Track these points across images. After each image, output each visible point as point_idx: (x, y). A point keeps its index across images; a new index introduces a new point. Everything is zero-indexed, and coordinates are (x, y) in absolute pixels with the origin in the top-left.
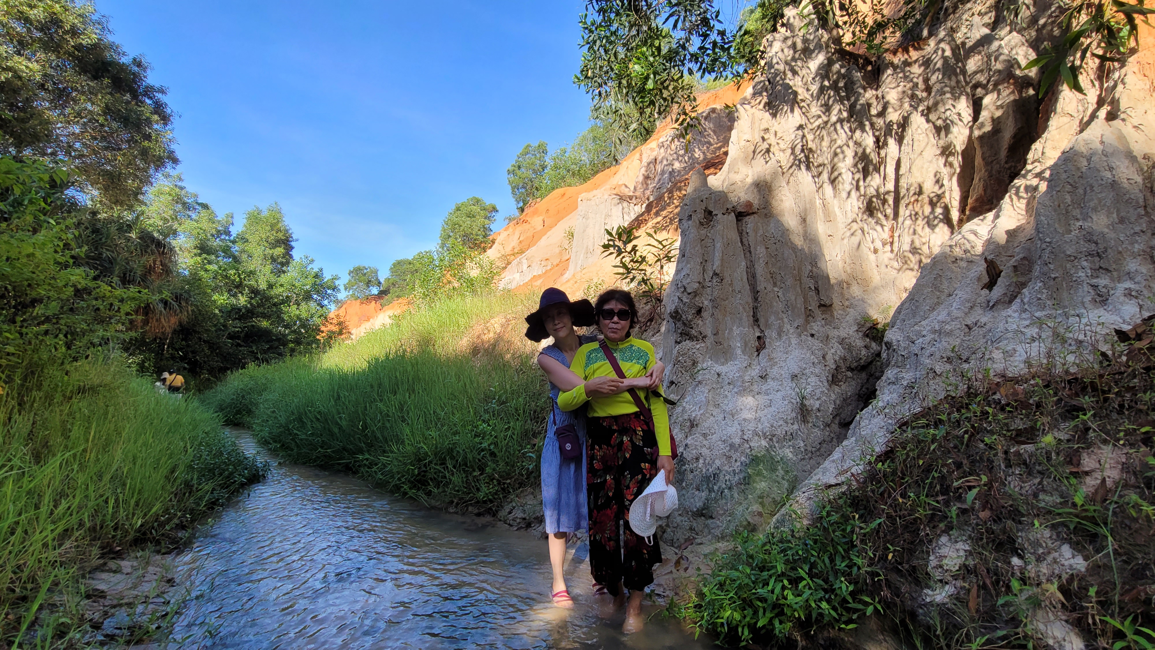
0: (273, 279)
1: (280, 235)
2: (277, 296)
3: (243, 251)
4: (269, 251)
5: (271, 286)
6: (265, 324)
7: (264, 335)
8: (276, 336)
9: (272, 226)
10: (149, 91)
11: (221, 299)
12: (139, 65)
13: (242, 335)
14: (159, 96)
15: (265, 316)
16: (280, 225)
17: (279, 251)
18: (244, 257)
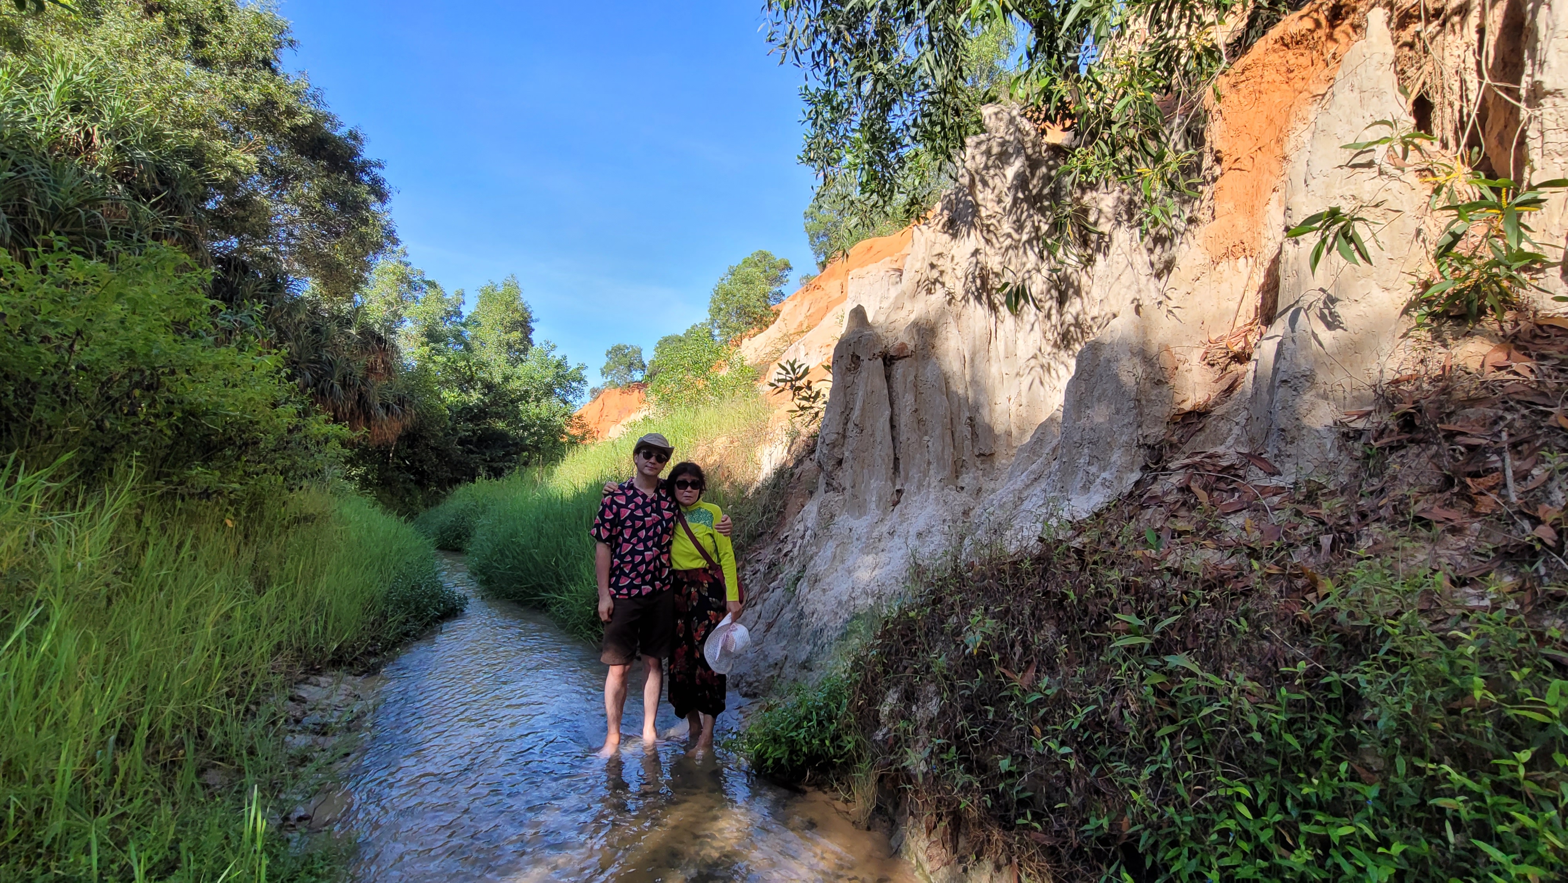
0: (509, 371)
1: (517, 316)
2: (513, 391)
3: (475, 338)
4: (505, 337)
5: (506, 379)
6: (500, 425)
7: (500, 438)
8: (514, 439)
9: (507, 305)
10: (365, 166)
11: (450, 396)
12: (355, 138)
13: (475, 439)
14: (376, 170)
15: (499, 416)
16: (517, 303)
17: (516, 335)
18: (476, 344)
